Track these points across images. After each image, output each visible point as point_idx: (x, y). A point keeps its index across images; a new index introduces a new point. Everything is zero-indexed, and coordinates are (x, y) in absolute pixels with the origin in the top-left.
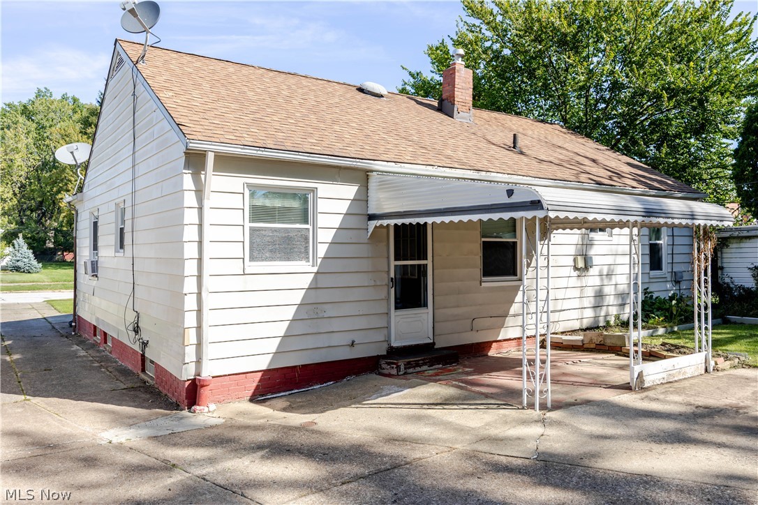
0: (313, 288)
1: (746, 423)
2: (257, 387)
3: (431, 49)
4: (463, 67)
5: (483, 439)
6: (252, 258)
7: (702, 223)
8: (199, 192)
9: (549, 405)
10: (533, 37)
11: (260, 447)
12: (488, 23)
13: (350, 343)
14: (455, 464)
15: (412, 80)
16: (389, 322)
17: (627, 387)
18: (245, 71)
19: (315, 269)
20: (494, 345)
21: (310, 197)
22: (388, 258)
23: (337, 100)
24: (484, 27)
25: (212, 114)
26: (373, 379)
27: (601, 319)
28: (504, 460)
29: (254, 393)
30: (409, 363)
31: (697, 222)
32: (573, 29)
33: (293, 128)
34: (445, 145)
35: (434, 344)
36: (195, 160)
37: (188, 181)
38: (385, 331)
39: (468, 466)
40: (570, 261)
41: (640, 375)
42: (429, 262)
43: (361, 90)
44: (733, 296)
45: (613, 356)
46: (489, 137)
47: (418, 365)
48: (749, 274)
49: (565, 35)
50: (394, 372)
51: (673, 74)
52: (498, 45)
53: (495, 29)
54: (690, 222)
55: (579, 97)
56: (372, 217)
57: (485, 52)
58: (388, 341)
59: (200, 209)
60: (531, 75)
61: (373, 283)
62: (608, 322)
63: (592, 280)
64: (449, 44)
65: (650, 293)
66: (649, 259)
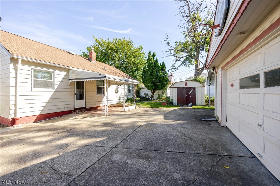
0: (54, 95)
1: (139, 114)
2: (36, 119)
3: (87, 47)
4: (93, 52)
5: (93, 122)
6: (34, 87)
7: (135, 83)
8: (16, 69)
9: (108, 115)
10: (109, 49)
11: (35, 131)
12: (100, 45)
13: (64, 107)
14: (87, 127)
15: (83, 54)
16: (74, 103)
17: (122, 112)
18: (33, 42)
19: (54, 91)
20: (99, 107)
21: (53, 74)
22: (74, 89)
23: (62, 54)
24: (99, 45)
25: (21, 50)
26: (70, 115)
27: (120, 102)
28: (97, 125)
29: (35, 121)
30: (79, 111)
31: (134, 83)
32: (116, 49)
33: (48, 57)
34: (89, 67)
35: (85, 107)
36: (14, 60)
37: (11, 65)
38: (74, 105)
39: (90, 126)
40: (114, 91)
41: (124, 109)
42: (84, 90)
43: (69, 53)
44: (141, 98)
45: (121, 107)
46: (99, 67)
47: (81, 111)
48: (144, 94)
49: (115, 50)
50: (76, 113)
51: (133, 60)
52: (102, 49)
53: (101, 46)
54: (133, 83)
55: (118, 62)
56: (70, 80)
57: (99, 50)
58: (74, 107)
59: (16, 74)
60: (109, 57)
61: (70, 94)
62: (121, 102)
63: (118, 94)
64: (91, 47)
65: (128, 97)
66: (128, 91)
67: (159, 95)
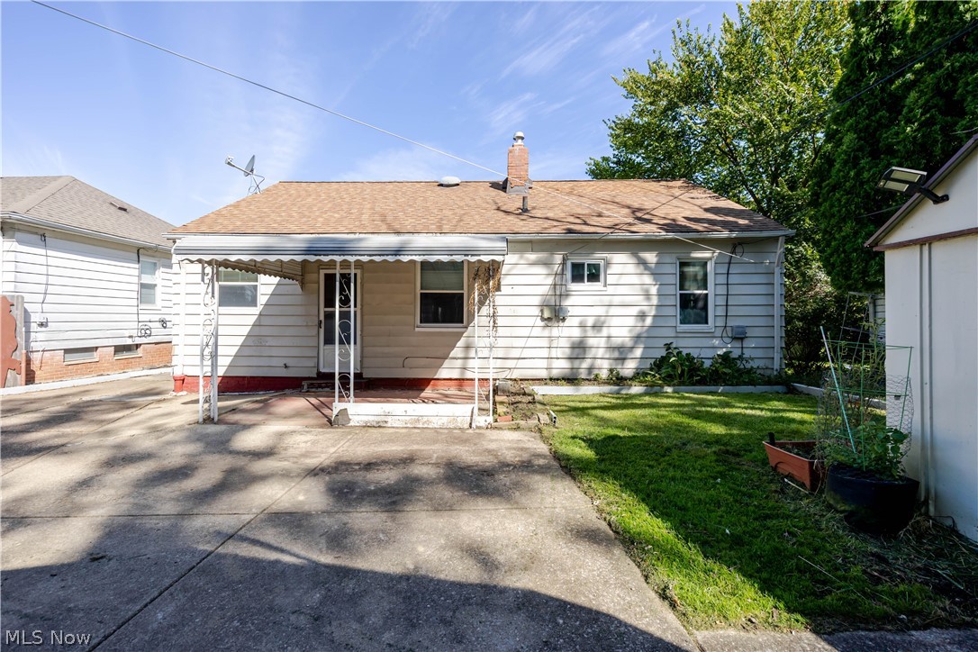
0: (257, 325)
13: (284, 365)
16: (318, 353)
19: (258, 313)
20: (432, 382)
22: (318, 305)
27: (583, 371)
35: (362, 374)
38: (316, 360)
41: (343, 413)
42: (357, 310)
58: (318, 366)
61: (305, 324)
62: (597, 376)
63: (568, 332)
65: (675, 348)
66: (676, 311)
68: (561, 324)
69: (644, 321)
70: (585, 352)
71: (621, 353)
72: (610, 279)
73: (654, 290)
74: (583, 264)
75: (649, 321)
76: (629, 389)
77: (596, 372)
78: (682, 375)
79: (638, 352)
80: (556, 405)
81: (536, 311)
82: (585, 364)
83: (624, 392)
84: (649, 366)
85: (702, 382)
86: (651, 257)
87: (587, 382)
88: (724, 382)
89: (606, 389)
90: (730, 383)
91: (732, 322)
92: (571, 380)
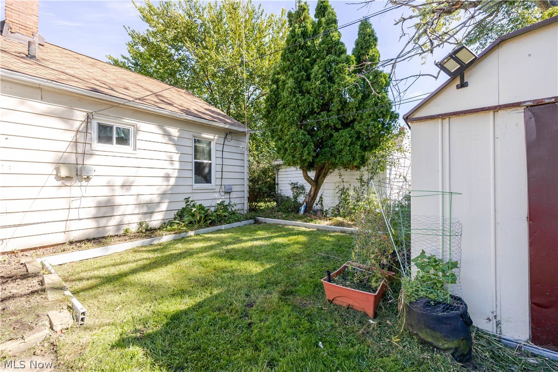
62: (127, 230)
63: (92, 189)
65: (192, 201)
66: (191, 174)
67: (344, 192)
68: (84, 183)
69: (168, 181)
70: (113, 210)
71: (149, 208)
72: (139, 144)
73: (176, 157)
74: (111, 128)
75: (172, 181)
76: (160, 239)
77: (125, 227)
78: (199, 222)
79: (164, 207)
80: (81, 279)
81: (51, 169)
82: (114, 222)
83: (156, 242)
84: (173, 216)
85: (213, 223)
86: (174, 131)
87: (116, 239)
88: (225, 222)
89: (138, 243)
90: (228, 222)
91: (225, 182)
92: (98, 240)
